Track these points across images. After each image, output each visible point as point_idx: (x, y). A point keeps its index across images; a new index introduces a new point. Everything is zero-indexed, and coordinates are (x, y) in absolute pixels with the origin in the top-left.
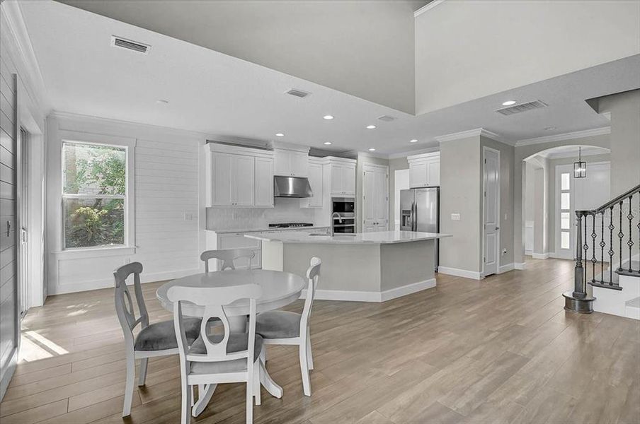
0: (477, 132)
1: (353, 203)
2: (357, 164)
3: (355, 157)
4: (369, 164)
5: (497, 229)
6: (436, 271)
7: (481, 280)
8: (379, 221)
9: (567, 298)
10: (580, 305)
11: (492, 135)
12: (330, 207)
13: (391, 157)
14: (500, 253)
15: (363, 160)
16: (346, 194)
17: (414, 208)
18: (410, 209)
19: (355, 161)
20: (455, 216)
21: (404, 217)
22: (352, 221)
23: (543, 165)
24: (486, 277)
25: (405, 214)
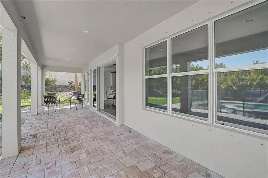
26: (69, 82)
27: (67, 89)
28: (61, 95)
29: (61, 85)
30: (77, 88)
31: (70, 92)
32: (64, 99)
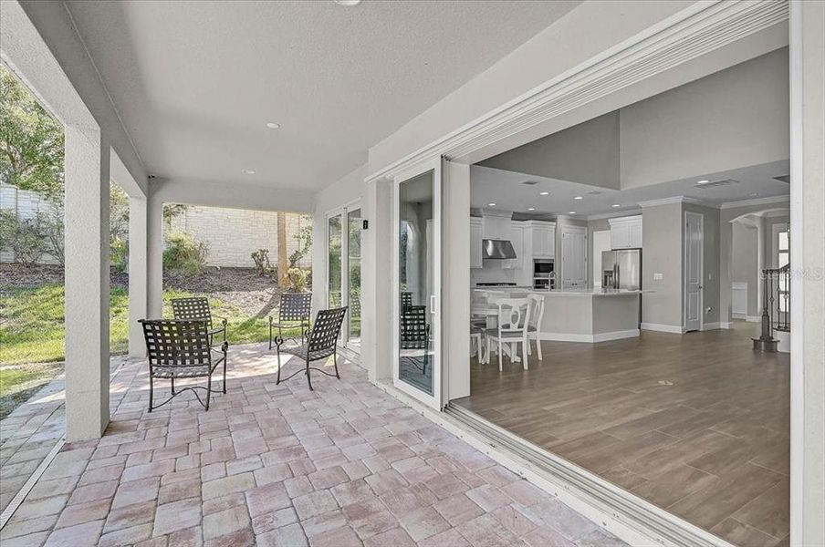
0: (679, 199)
1: (553, 264)
2: (556, 226)
3: (554, 220)
4: (568, 226)
5: (700, 287)
6: (640, 326)
7: (683, 335)
8: (577, 281)
9: (755, 341)
10: (766, 346)
11: (690, 200)
12: (531, 267)
13: (589, 219)
14: (704, 311)
15: (563, 224)
16: (546, 255)
17: (617, 268)
18: (612, 269)
19: (554, 223)
20: (658, 276)
21: (606, 277)
23: (758, 224)
24: (689, 332)
25: (607, 275)
26: (254, 255)
27: (249, 281)
28: (228, 305)
29: (225, 265)
30: (282, 275)
31: (261, 293)
32: (241, 320)
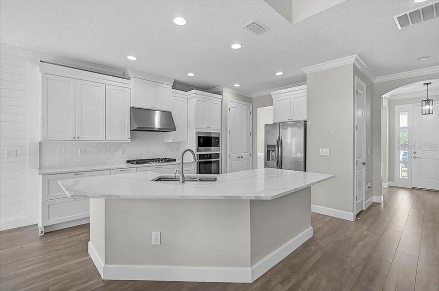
1: (218, 138)
2: (222, 99)
3: (220, 93)
4: (234, 100)
5: (364, 163)
7: (354, 221)
8: (243, 154)
12: (194, 142)
13: (254, 96)
14: (366, 188)
16: (212, 128)
17: (280, 143)
18: (275, 143)
19: (220, 96)
20: (324, 152)
21: (269, 151)
22: (217, 156)
24: (357, 215)
25: (269, 149)
